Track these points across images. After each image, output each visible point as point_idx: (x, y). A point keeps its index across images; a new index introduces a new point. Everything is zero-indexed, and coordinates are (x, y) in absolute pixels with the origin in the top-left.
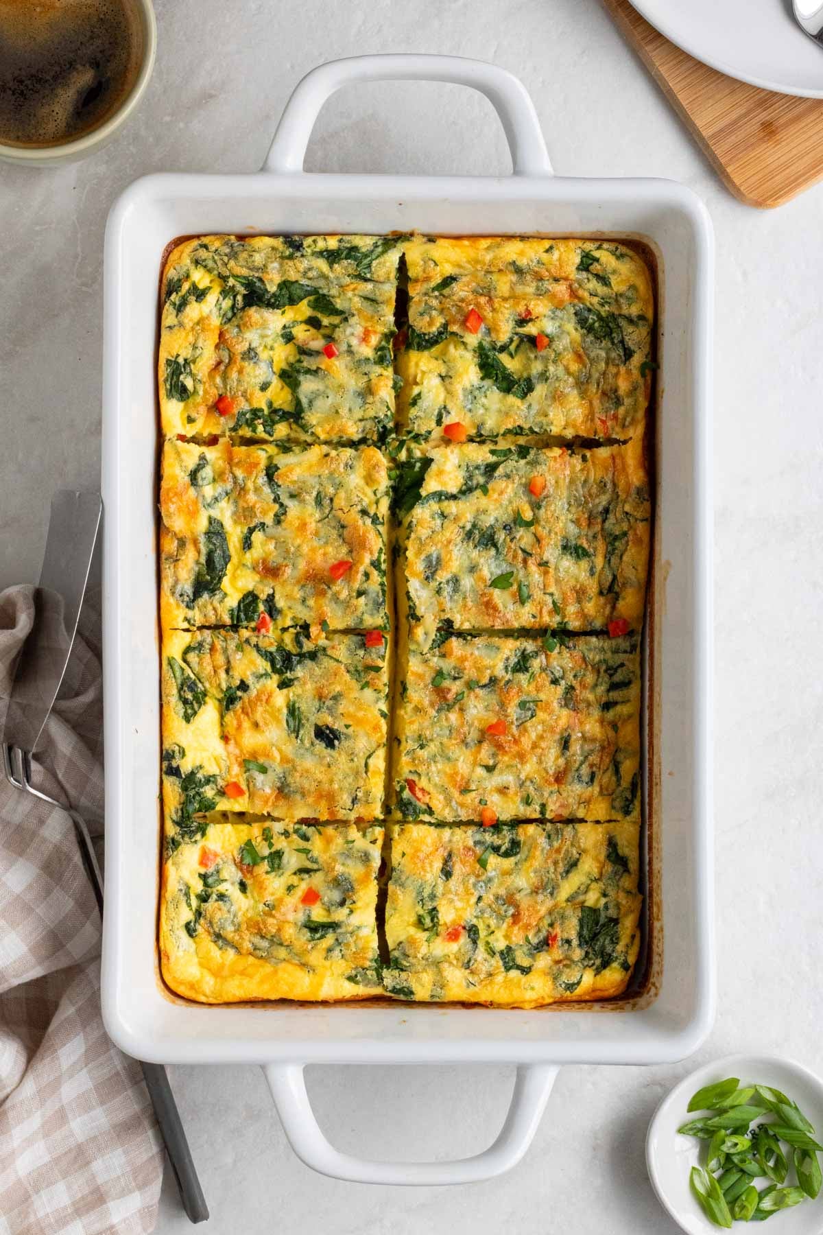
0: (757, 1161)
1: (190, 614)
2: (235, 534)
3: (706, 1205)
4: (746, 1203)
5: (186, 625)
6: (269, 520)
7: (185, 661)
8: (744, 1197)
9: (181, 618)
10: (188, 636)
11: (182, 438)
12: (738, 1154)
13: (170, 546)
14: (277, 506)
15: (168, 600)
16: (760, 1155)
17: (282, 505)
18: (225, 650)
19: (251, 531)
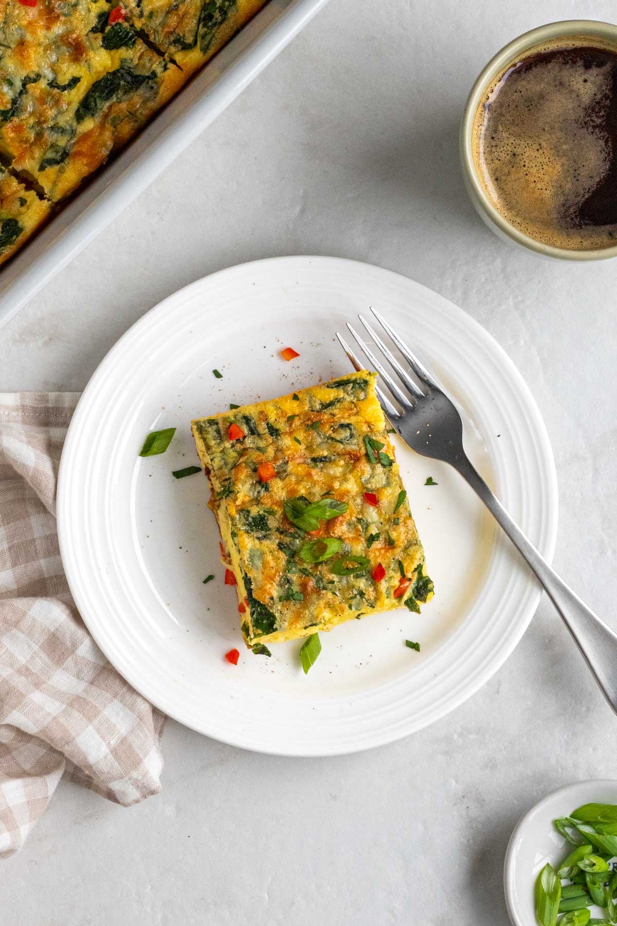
0: (605, 890)
1: (159, 70)
2: (76, 96)
3: (540, 899)
4: (575, 919)
5: (170, 65)
6: (43, 84)
7: (195, 41)
8: (576, 914)
9: (168, 72)
10: (178, 57)
11: (41, 196)
12: (593, 874)
13: (126, 129)
14: (28, 86)
15: (164, 92)
16: (611, 888)
17: (24, 85)
18: (163, 24)
19: (64, 88)
